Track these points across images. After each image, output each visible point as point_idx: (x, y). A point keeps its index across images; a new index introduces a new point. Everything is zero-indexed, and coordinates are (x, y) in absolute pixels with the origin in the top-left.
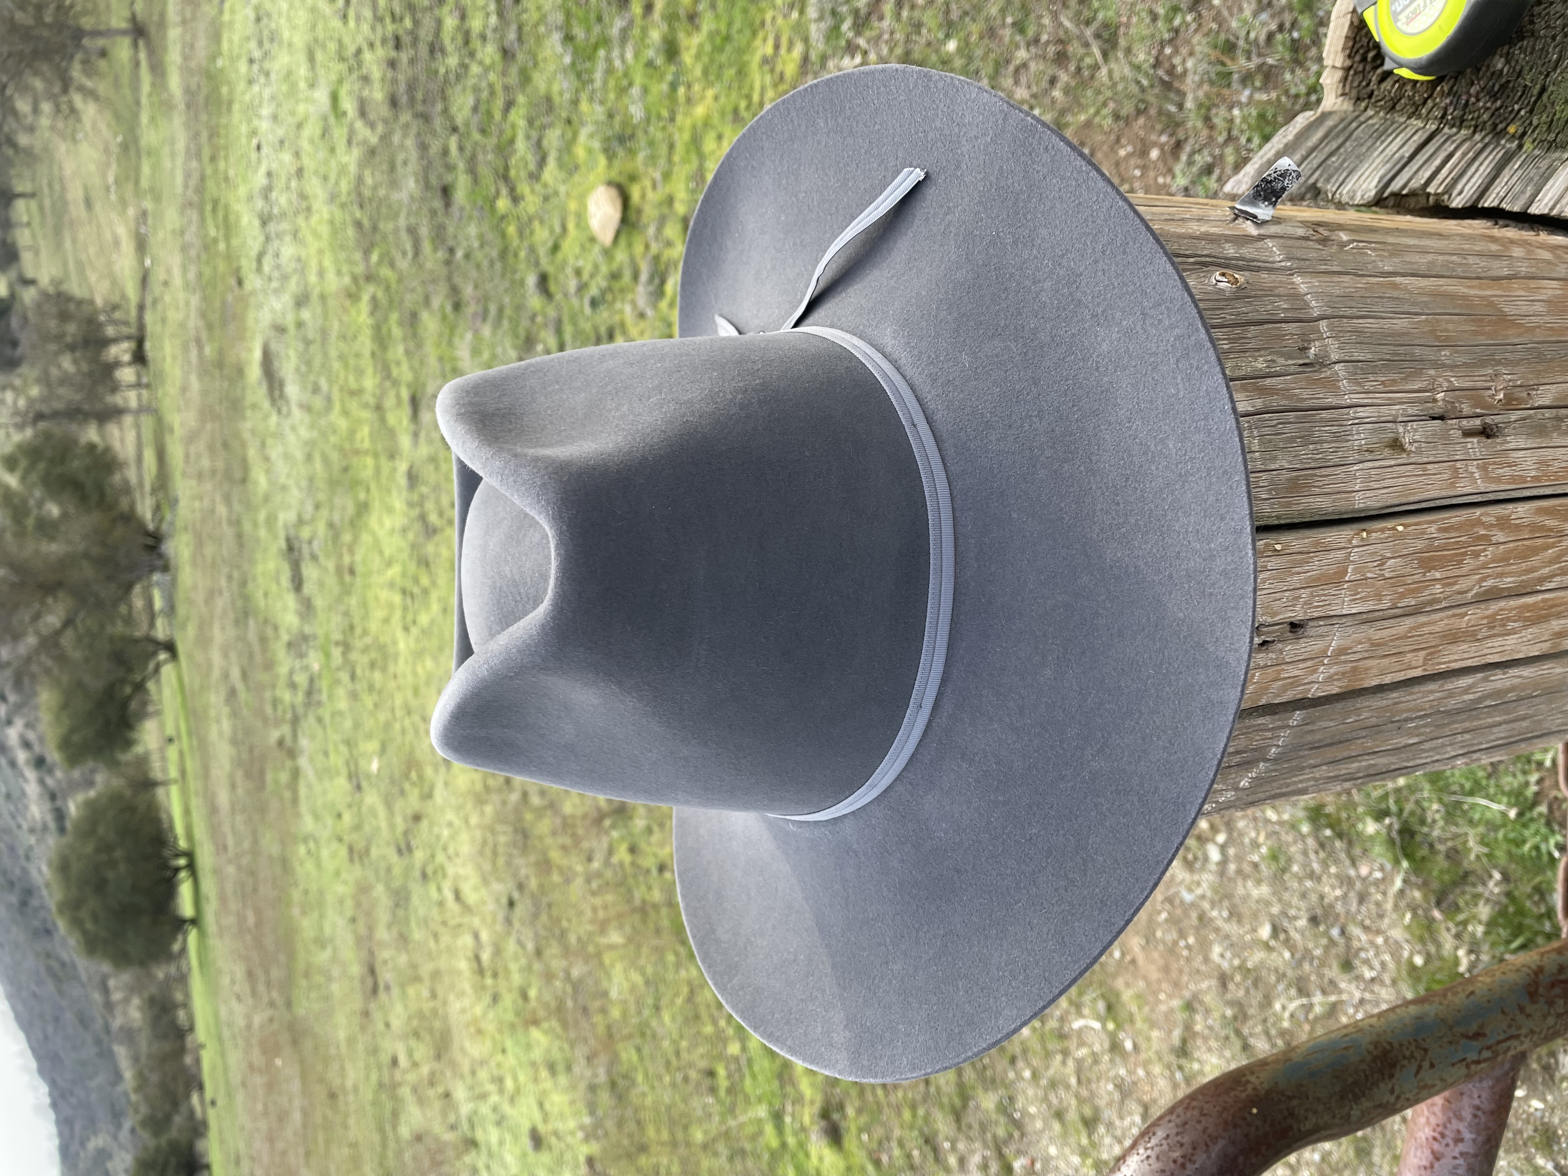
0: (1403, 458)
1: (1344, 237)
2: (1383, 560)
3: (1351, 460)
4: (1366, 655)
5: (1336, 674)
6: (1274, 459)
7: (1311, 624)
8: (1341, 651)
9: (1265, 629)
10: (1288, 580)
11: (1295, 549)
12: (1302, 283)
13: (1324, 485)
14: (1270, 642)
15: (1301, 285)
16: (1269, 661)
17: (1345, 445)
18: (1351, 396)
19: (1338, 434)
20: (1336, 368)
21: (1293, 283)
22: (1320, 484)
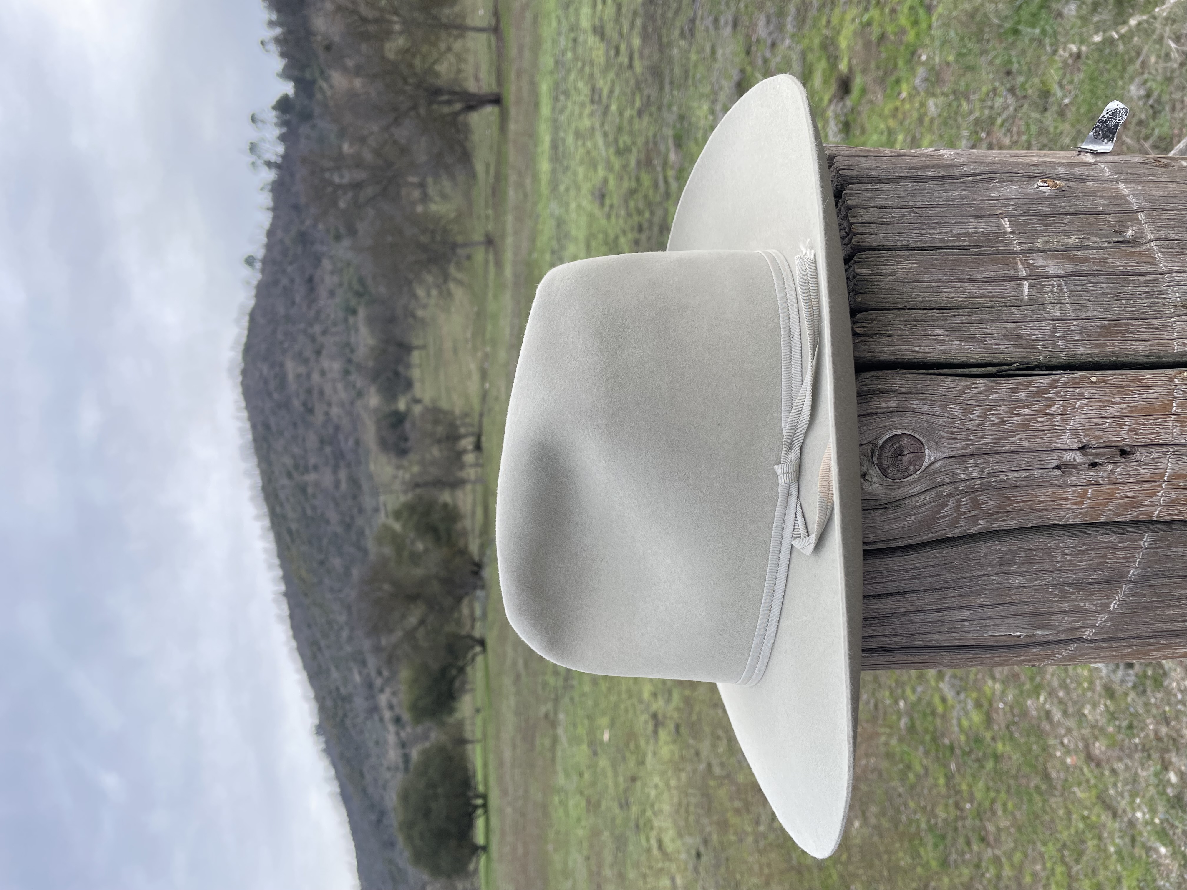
3: (1167, 313)
5: (1176, 500)
6: (1086, 309)
7: (1140, 449)
8: (1176, 478)
9: (1093, 451)
10: (1108, 408)
11: (1114, 382)
12: (1126, 188)
13: (1139, 332)
14: (1099, 464)
15: (1125, 190)
16: (1100, 479)
17: (1160, 301)
18: (1166, 264)
19: (1152, 293)
20: (1152, 245)
21: (1118, 188)
22: (1135, 331)
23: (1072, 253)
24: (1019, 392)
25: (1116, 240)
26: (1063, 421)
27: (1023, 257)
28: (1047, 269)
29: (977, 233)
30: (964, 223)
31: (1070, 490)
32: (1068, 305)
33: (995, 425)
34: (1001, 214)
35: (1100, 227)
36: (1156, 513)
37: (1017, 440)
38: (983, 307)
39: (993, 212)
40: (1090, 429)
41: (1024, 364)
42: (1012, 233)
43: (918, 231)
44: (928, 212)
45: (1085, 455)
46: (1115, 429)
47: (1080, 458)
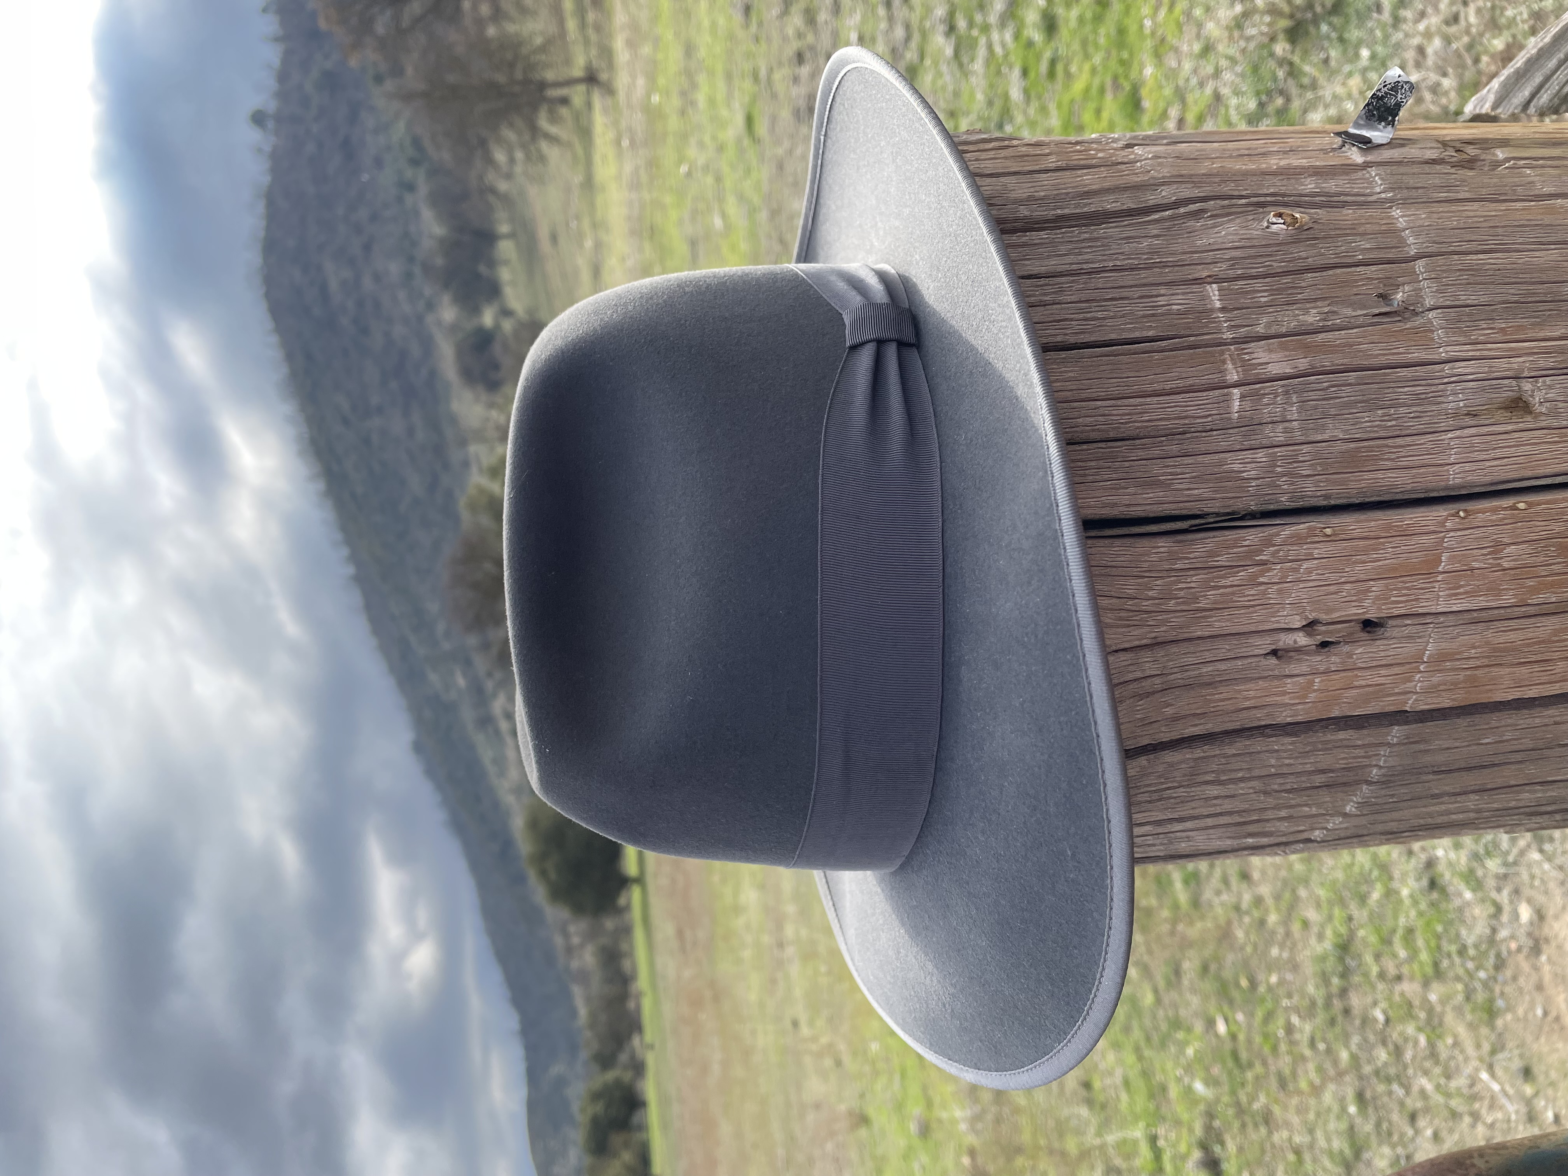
0: (1528, 422)
1: (1500, 154)
2: (1497, 547)
3: (1443, 426)
4: (1486, 661)
5: (1439, 685)
6: (1323, 428)
7: (1391, 622)
8: (1441, 658)
9: (1323, 628)
10: (1347, 570)
11: (1356, 534)
12: (1402, 216)
13: (1398, 458)
14: (1332, 643)
15: (1401, 219)
16: (1332, 666)
17: (1434, 408)
18: (1449, 348)
19: (1423, 396)
20: (1430, 316)
21: (1389, 217)
22: (1393, 456)
23: (1309, 339)
24: (1219, 556)
25: (1377, 311)
26: (1280, 592)
27: (1236, 349)
28: (1270, 367)
29: (1169, 313)
30: (1152, 296)
31: (1289, 681)
32: (1296, 424)
33: (1183, 603)
34: (1209, 276)
35: (1355, 291)
36: (1410, 702)
37: (1215, 621)
38: (1170, 434)
39: (1197, 276)
40: (1319, 601)
41: (1228, 514)
42: (1223, 309)
43: (1081, 316)
44: (1099, 281)
45: (1309, 635)
46: (1354, 598)
47: (1302, 639)
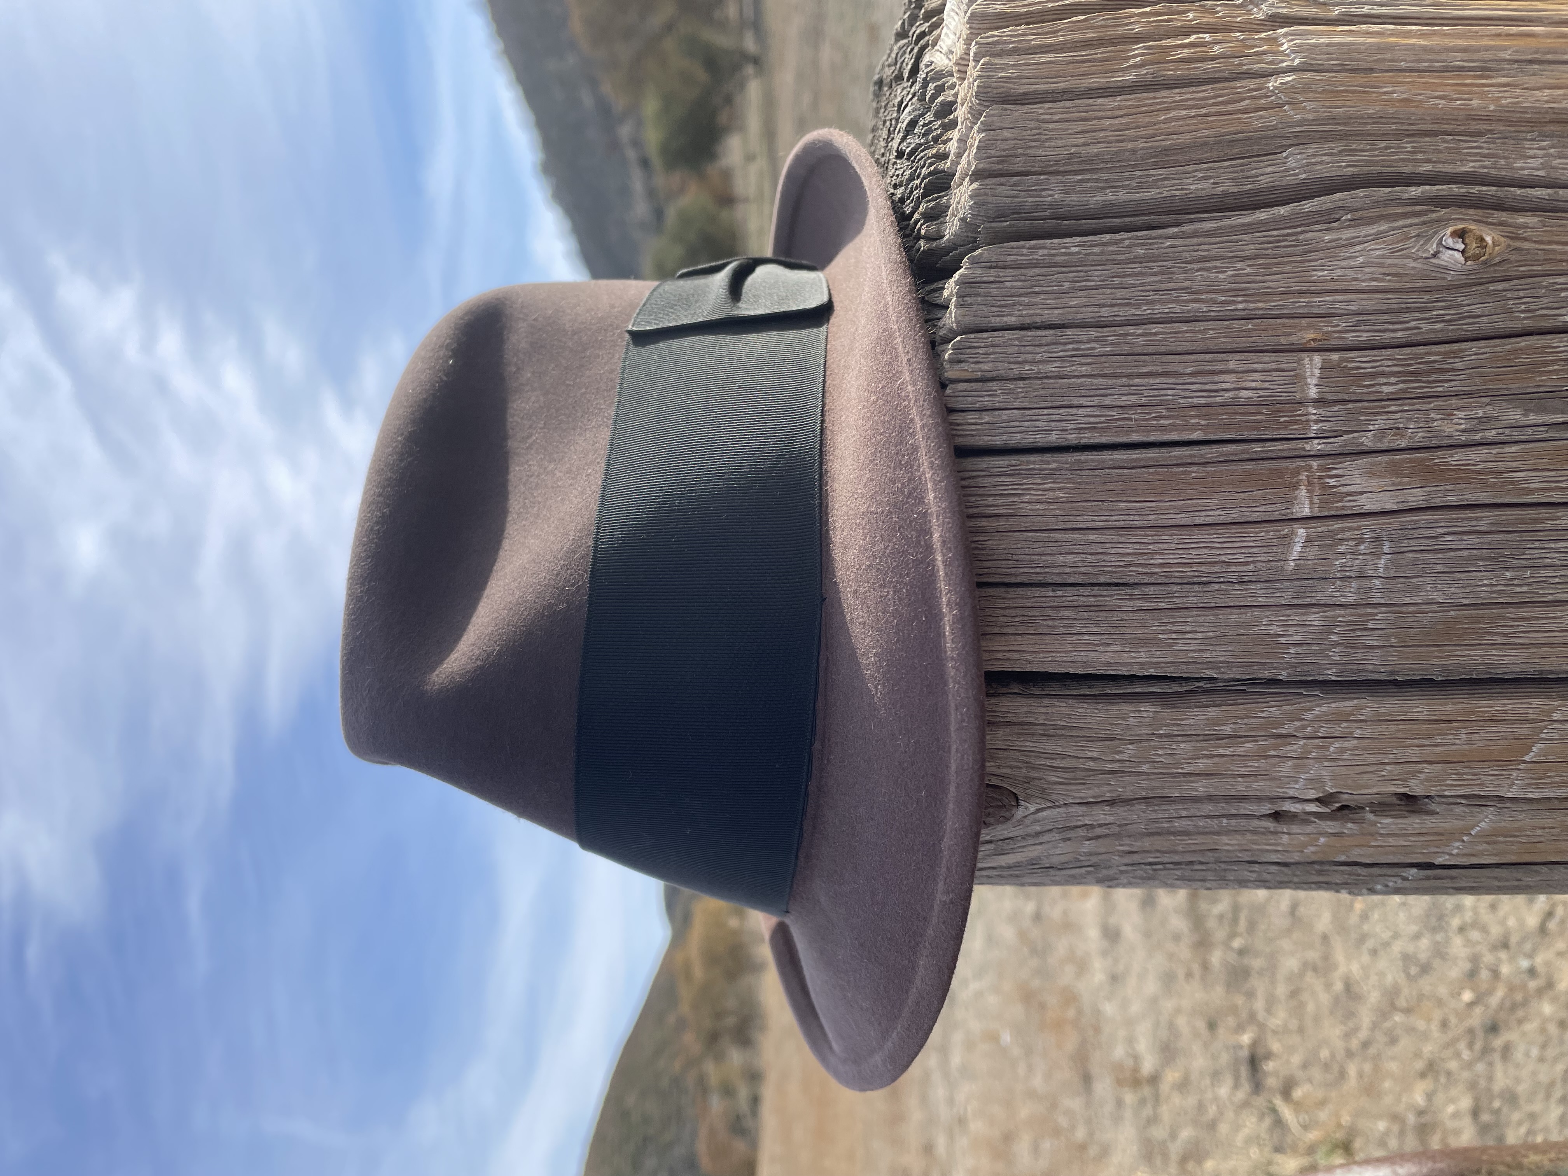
26: (1295, 767)
28: (1363, 499)
29: (1233, 403)
31: (1286, 836)
32: (1377, 582)
34: (1314, 340)
36: (1441, 858)
38: (1189, 583)
39: (1295, 335)
40: (1347, 778)
42: (1319, 402)
45: (1324, 803)
47: (1312, 808)
